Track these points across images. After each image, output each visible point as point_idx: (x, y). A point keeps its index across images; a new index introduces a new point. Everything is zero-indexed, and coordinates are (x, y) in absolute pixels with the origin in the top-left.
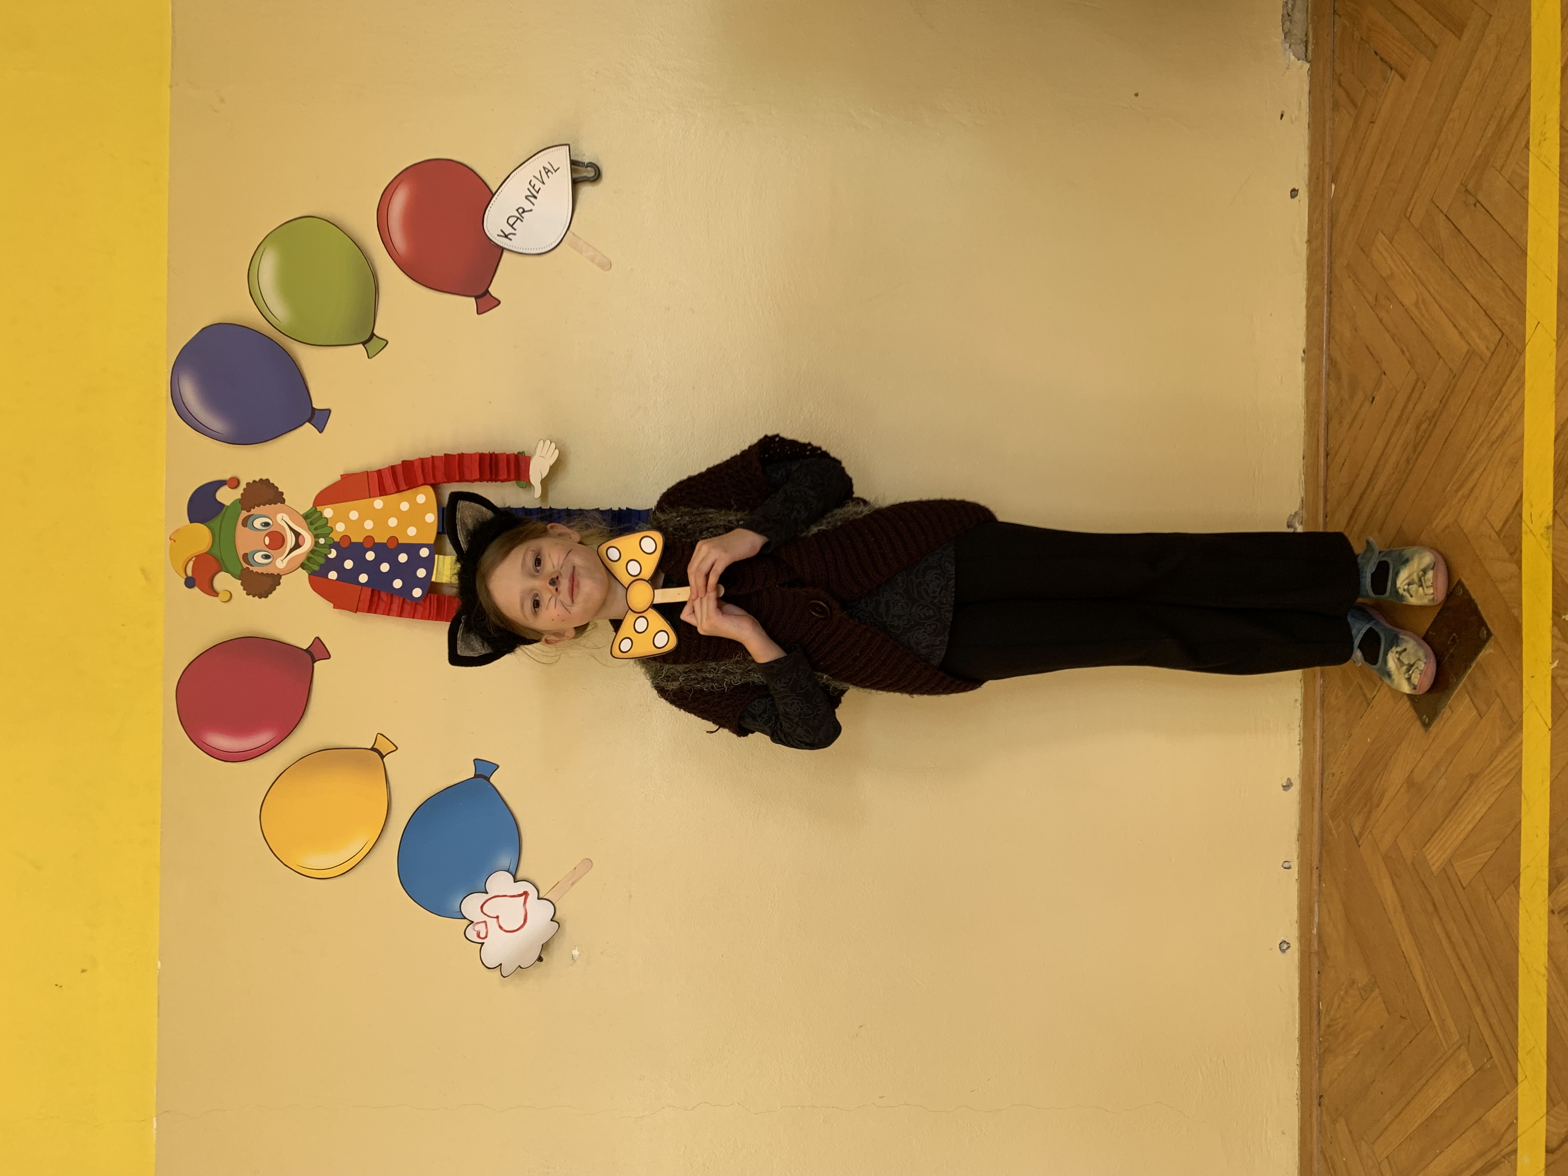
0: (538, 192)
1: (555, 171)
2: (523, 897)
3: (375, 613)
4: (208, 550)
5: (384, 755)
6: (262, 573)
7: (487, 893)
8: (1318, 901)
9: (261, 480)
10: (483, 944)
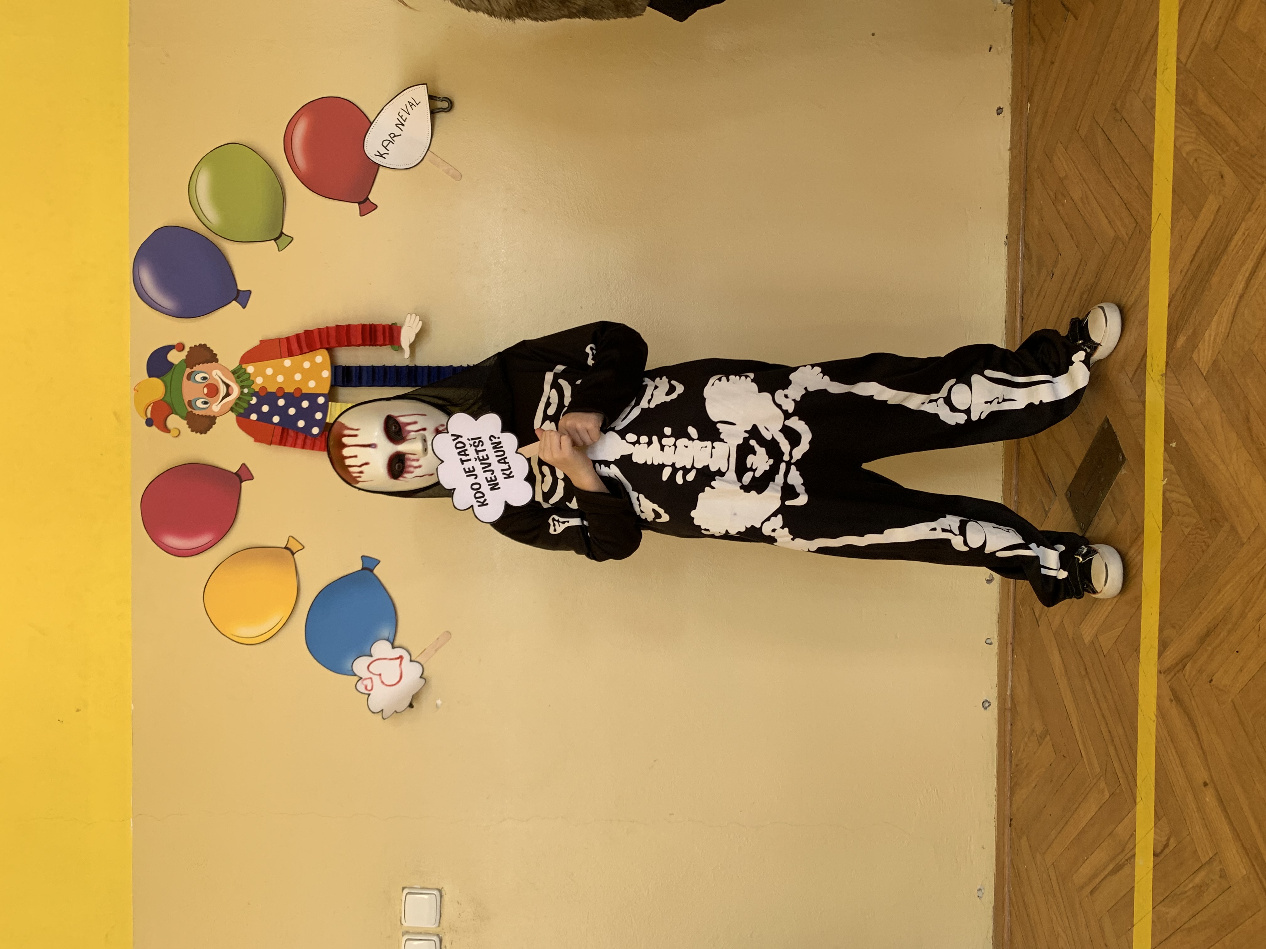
0: (405, 121)
1: (417, 104)
2: (399, 660)
3: (285, 445)
4: (161, 398)
5: (295, 552)
6: (202, 415)
7: (371, 656)
8: (1012, 670)
9: (200, 345)
10: (369, 695)
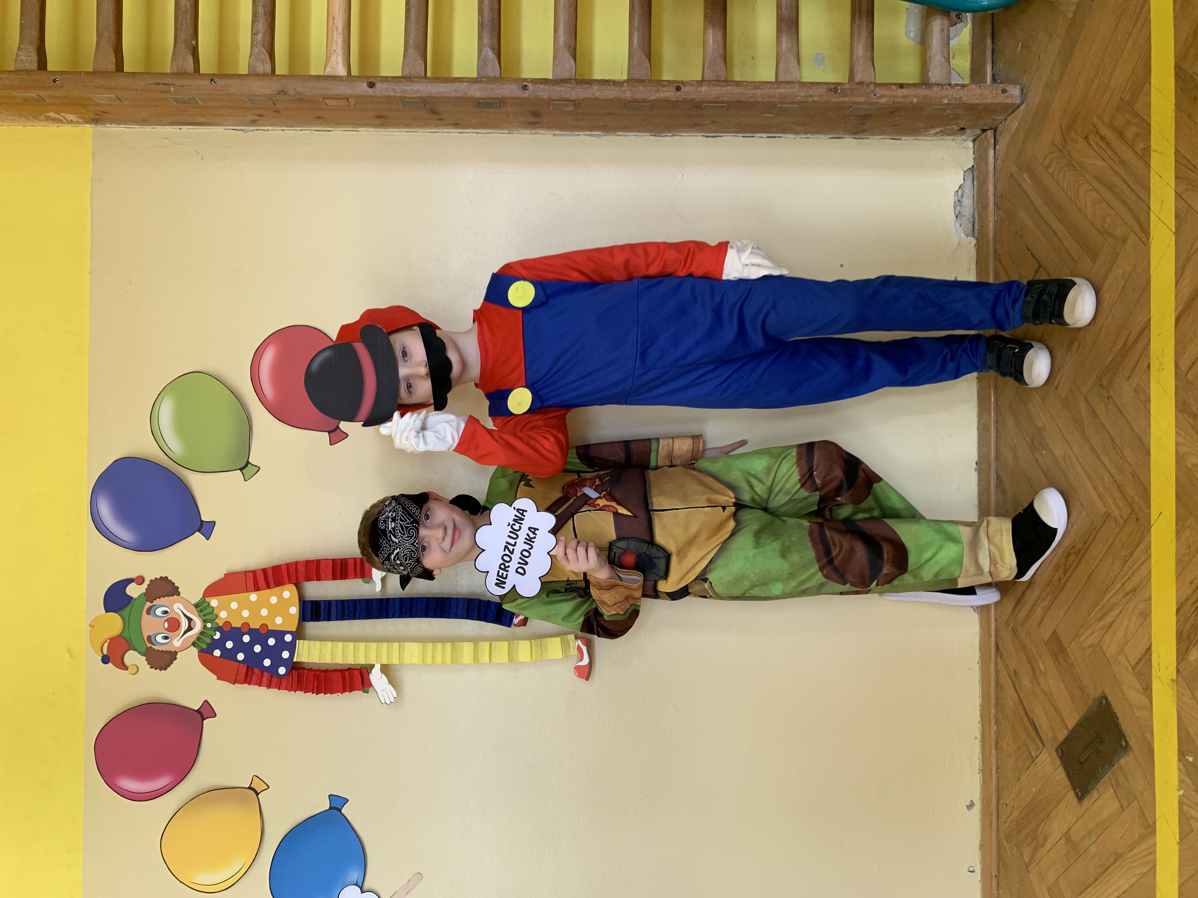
3: (250, 684)
4: (119, 633)
5: (259, 792)
6: (162, 651)
9: (161, 577)
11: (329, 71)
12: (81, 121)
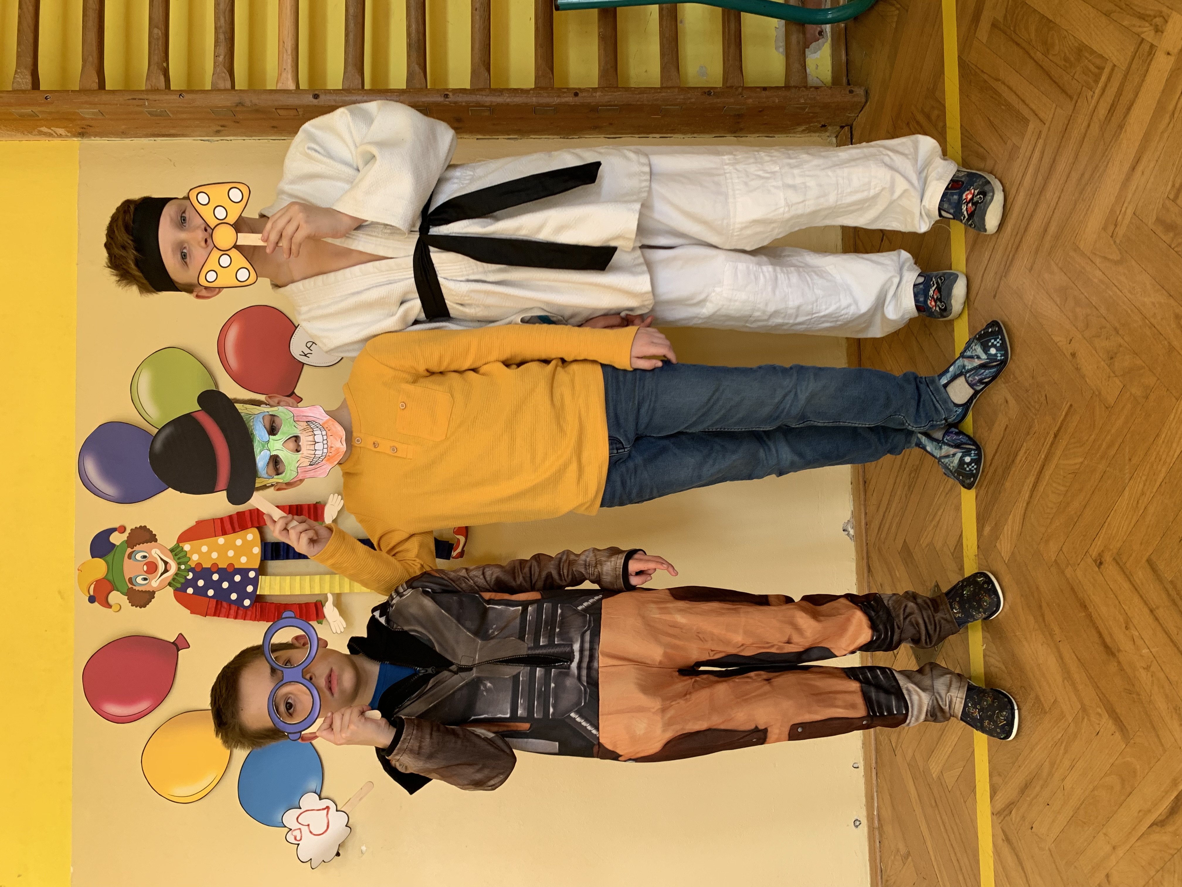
2: (326, 811)
3: (219, 616)
4: (104, 576)
6: (142, 591)
7: (300, 808)
8: (877, 792)
9: (141, 526)
10: (298, 844)
11: (280, 87)
12: (69, 134)
